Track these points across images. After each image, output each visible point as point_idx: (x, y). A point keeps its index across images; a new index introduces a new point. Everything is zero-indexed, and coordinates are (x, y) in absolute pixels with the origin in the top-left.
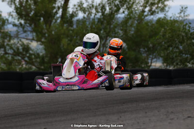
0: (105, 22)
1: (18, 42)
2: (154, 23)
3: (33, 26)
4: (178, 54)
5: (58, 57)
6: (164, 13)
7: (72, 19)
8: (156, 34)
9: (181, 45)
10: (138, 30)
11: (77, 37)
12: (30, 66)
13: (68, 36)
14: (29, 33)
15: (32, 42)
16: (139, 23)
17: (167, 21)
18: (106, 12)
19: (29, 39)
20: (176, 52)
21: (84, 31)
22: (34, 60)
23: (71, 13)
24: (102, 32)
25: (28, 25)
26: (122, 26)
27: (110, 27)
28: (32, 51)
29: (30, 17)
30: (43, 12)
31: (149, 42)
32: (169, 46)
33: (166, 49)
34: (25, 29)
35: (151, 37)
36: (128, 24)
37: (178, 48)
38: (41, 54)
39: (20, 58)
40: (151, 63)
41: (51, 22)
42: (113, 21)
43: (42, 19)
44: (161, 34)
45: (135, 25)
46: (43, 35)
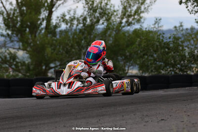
0: (86, 32)
1: (6, 51)
2: (131, 33)
3: (19, 36)
4: (152, 62)
5: (43, 64)
6: (140, 24)
7: (55, 30)
8: (132, 43)
9: (156, 54)
10: (116, 40)
11: (60, 46)
12: (17, 73)
13: (51, 46)
14: (15, 42)
15: (18, 51)
16: (117, 34)
17: (143, 31)
18: (87, 23)
20: (151, 60)
21: (67, 41)
22: (20, 68)
23: (54, 24)
24: (83, 42)
25: (15, 35)
26: (102, 36)
27: (90, 37)
28: (19, 59)
29: (17, 28)
30: (29, 24)
31: (126, 51)
32: (144, 55)
33: (142, 57)
34: (12, 39)
35: (127, 46)
36: (107, 35)
37: (152, 56)
38: (27, 62)
39: (7, 66)
40: (128, 70)
41: (36, 32)
42: (94, 31)
43: (28, 30)
44: (137, 43)
45: (113, 35)
46: (29, 44)
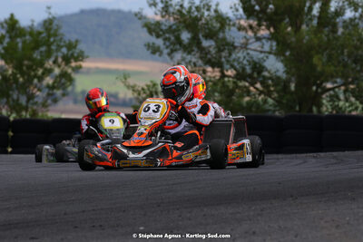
1: (245, 57)
12: (265, 97)
14: (264, 41)
19: (265, 52)
28: (269, 72)
34: (259, 35)
39: (247, 84)
